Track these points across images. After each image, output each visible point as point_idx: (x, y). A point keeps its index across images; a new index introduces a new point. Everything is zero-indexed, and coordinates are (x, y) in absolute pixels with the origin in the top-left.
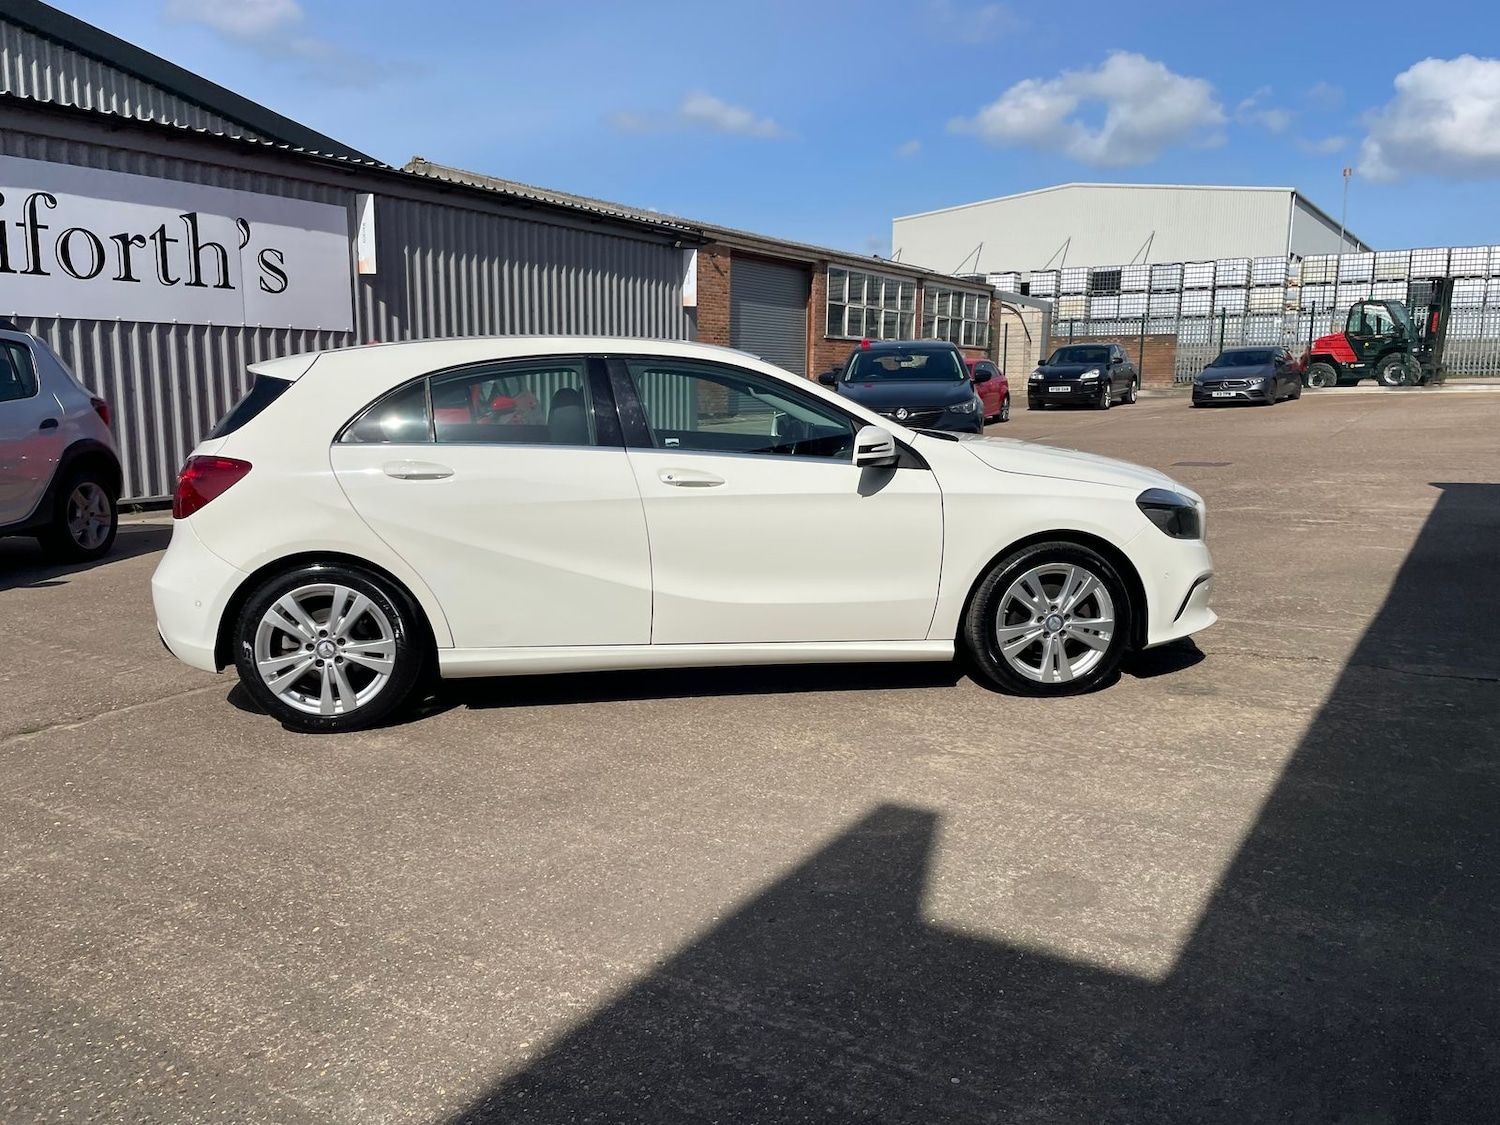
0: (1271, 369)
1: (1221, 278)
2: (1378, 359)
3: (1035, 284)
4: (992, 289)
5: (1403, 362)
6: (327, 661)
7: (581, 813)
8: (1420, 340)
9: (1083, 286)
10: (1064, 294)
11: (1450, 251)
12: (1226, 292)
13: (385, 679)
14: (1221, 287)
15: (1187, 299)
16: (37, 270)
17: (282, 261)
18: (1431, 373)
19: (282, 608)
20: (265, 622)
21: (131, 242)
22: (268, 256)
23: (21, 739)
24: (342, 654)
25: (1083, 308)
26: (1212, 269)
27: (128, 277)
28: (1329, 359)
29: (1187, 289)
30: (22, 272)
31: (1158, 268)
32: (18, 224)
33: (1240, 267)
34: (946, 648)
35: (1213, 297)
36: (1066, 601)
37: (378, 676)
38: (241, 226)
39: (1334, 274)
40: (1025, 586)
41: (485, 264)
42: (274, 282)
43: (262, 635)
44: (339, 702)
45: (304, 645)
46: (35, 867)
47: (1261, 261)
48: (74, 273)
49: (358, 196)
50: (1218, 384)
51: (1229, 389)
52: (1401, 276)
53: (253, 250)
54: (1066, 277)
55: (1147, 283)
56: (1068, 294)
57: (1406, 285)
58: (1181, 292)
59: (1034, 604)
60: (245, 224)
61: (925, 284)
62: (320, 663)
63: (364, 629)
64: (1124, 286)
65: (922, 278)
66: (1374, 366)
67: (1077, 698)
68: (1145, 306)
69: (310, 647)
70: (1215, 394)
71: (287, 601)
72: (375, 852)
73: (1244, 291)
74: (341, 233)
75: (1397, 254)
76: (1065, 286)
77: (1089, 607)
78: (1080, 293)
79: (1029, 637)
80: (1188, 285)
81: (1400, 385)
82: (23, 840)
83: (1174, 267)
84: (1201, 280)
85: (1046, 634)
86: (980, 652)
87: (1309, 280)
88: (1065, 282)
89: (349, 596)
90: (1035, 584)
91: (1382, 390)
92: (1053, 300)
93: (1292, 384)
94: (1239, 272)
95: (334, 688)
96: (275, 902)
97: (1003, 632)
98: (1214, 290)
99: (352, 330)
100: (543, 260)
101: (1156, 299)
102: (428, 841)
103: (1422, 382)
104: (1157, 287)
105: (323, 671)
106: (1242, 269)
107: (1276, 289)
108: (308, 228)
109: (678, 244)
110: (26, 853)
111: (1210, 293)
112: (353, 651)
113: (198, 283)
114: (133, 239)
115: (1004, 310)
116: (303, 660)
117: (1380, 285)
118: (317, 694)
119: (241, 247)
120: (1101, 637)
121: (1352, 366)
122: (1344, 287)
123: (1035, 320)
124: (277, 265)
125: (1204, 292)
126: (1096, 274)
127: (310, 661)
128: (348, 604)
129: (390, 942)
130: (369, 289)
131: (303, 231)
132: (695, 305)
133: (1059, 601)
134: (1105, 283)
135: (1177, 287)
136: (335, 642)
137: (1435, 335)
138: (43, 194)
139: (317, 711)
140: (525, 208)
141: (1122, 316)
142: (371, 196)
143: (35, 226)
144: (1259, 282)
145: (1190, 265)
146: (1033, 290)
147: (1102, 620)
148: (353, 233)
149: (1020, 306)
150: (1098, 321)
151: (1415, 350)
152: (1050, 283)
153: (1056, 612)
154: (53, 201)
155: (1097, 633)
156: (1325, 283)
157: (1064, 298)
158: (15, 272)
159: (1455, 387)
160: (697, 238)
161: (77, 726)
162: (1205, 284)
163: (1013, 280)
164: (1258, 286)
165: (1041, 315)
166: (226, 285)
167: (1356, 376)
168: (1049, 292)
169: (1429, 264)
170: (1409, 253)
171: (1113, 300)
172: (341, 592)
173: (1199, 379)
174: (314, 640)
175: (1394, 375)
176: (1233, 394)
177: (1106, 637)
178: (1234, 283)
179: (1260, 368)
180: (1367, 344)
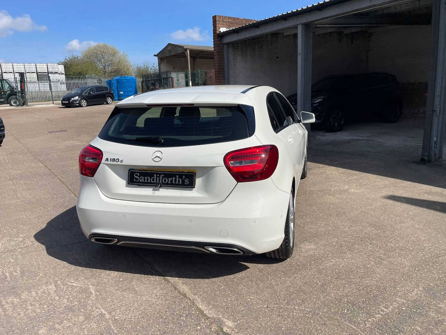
2: (8, 97)
5: (16, 98)
8: (19, 91)
66: (7, 100)
81: (17, 106)
103: (23, 104)
137: (23, 90)
151: (19, 95)
159: (36, 106)
175: (15, 103)
180: (3, 93)
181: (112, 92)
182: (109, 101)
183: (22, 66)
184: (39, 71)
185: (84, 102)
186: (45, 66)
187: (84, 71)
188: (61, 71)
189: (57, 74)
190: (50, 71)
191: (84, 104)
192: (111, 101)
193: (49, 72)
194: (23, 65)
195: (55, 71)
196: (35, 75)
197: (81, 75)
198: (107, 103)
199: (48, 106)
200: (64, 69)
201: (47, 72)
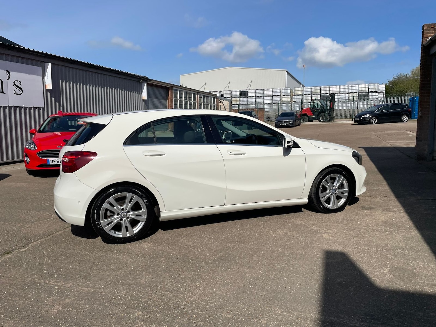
0: (294, 117)
1: (274, 93)
2: (319, 114)
3: (225, 94)
4: (216, 95)
5: (324, 115)
6: (124, 219)
7: (238, 263)
8: (328, 110)
9: (238, 95)
10: (233, 97)
11: (330, 87)
12: (275, 97)
13: (143, 223)
14: (274, 96)
15: (265, 99)
17: (21, 84)
18: (331, 118)
19: (109, 202)
20: (103, 207)
22: (16, 83)
23: (8, 256)
24: (129, 216)
25: (238, 101)
26: (271, 91)
28: (306, 115)
29: (266, 96)
31: (257, 90)
33: (279, 90)
34: (306, 201)
35: (272, 98)
36: (336, 184)
37: (141, 222)
38: (7, 73)
39: (302, 92)
40: (326, 180)
41: (85, 86)
42: (19, 92)
43: (102, 212)
44: (128, 233)
45: (116, 214)
46: (64, 306)
47: (284, 89)
49: (45, 64)
50: (282, 121)
51: (284, 123)
52: (318, 93)
53: (11, 81)
54: (233, 92)
55: (255, 94)
56: (234, 97)
57: (320, 95)
58: (264, 97)
59: (328, 186)
61: (199, 94)
62: (121, 220)
63: (136, 207)
64: (249, 95)
65: (198, 92)
66: (317, 116)
67: (340, 212)
68: (255, 101)
69: (118, 214)
70: (281, 124)
71: (111, 199)
72: (185, 285)
73: (280, 97)
74: (40, 76)
75: (317, 87)
76: (233, 95)
77: (342, 186)
78: (237, 97)
79: (327, 196)
80: (266, 95)
81: (324, 121)
82: (49, 296)
83: (262, 90)
84: (269, 94)
85: (332, 194)
86: (315, 201)
87: (296, 94)
88: (233, 94)
89: (132, 196)
90: (329, 180)
91: (320, 123)
92: (230, 99)
93: (299, 122)
94: (279, 92)
95: (127, 228)
96: (170, 308)
97: (321, 195)
98: (272, 97)
99: (44, 107)
100: (103, 85)
101: (257, 99)
102: (198, 278)
103: (329, 121)
104: (257, 96)
105: (122, 222)
106: (279, 91)
107: (288, 96)
108: (29, 74)
109: (141, 81)
110: (55, 301)
111: (271, 97)
112: (132, 215)
115: (219, 102)
116: (116, 219)
117: (313, 95)
118: (120, 230)
120: (345, 194)
121: (312, 117)
122: (305, 96)
123: (227, 105)
124: (19, 85)
125: (270, 97)
126: (241, 92)
127: (118, 219)
128: (131, 199)
129: (225, 317)
130: (49, 94)
131: (27, 75)
132: (146, 99)
133: (335, 184)
134: (244, 94)
135: (263, 96)
136: (127, 212)
137: (332, 109)
139: (121, 236)
140: (97, 69)
141: (249, 103)
142: (50, 64)
144: (284, 94)
145: (266, 90)
146: (225, 96)
147: (345, 189)
148: (44, 76)
149: (222, 100)
150: (243, 105)
151: (327, 112)
152: (229, 94)
153: (334, 188)
155: (343, 193)
156: (300, 95)
157: (233, 98)
159: (338, 122)
160: (146, 79)
161: (25, 249)
162: (270, 95)
163: (219, 93)
164: (283, 95)
165: (228, 103)
167: (313, 119)
168: (229, 96)
169: (325, 90)
170: (320, 87)
171: (246, 99)
172: (129, 195)
173: (276, 120)
174: (120, 212)
175: (323, 119)
176: (286, 124)
177: (346, 194)
178: (277, 95)
179: (292, 117)
180: (315, 111)
181: (411, 110)
182: (404, 119)
183: (347, 88)
184: (361, 91)
185: (374, 120)
186: (366, 86)
187: (405, 89)
188: (382, 90)
189: (376, 93)
190: (371, 91)
191: (374, 122)
192: (406, 119)
193: (369, 92)
194: (348, 86)
195: (375, 90)
196: (356, 95)
197: (402, 93)
198: (401, 121)
199: (348, 122)
200: (385, 88)
201: (368, 91)
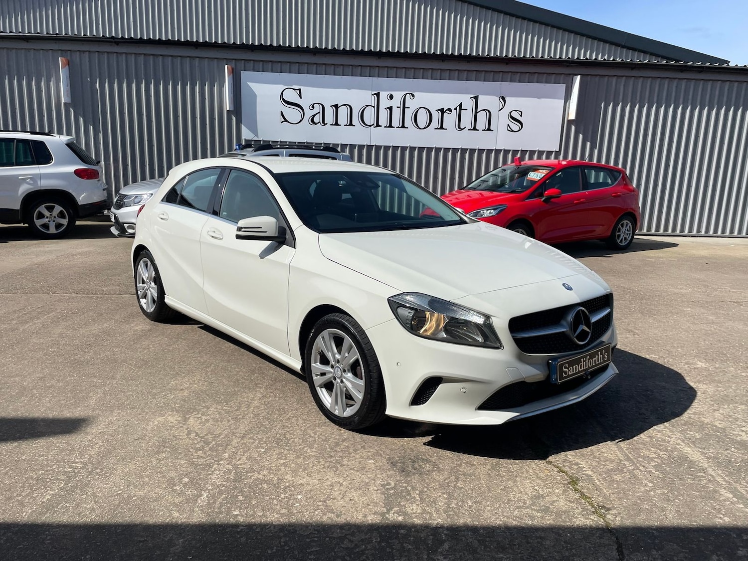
13: (156, 302)
16: (403, 126)
17: (521, 116)
21: (445, 112)
27: (442, 128)
30: (397, 127)
32: (398, 107)
36: (343, 359)
38: (501, 100)
42: (515, 127)
48: (418, 126)
53: (506, 111)
60: (503, 99)
74: (561, 99)
99: (558, 150)
108: (538, 98)
113: (475, 129)
114: (446, 110)
119: (499, 111)
124: (518, 117)
130: (573, 128)
138: (409, 94)
139: (146, 309)
142: (579, 77)
143: (404, 108)
148: (568, 98)
154: (413, 96)
158: (394, 127)
166: (489, 129)
